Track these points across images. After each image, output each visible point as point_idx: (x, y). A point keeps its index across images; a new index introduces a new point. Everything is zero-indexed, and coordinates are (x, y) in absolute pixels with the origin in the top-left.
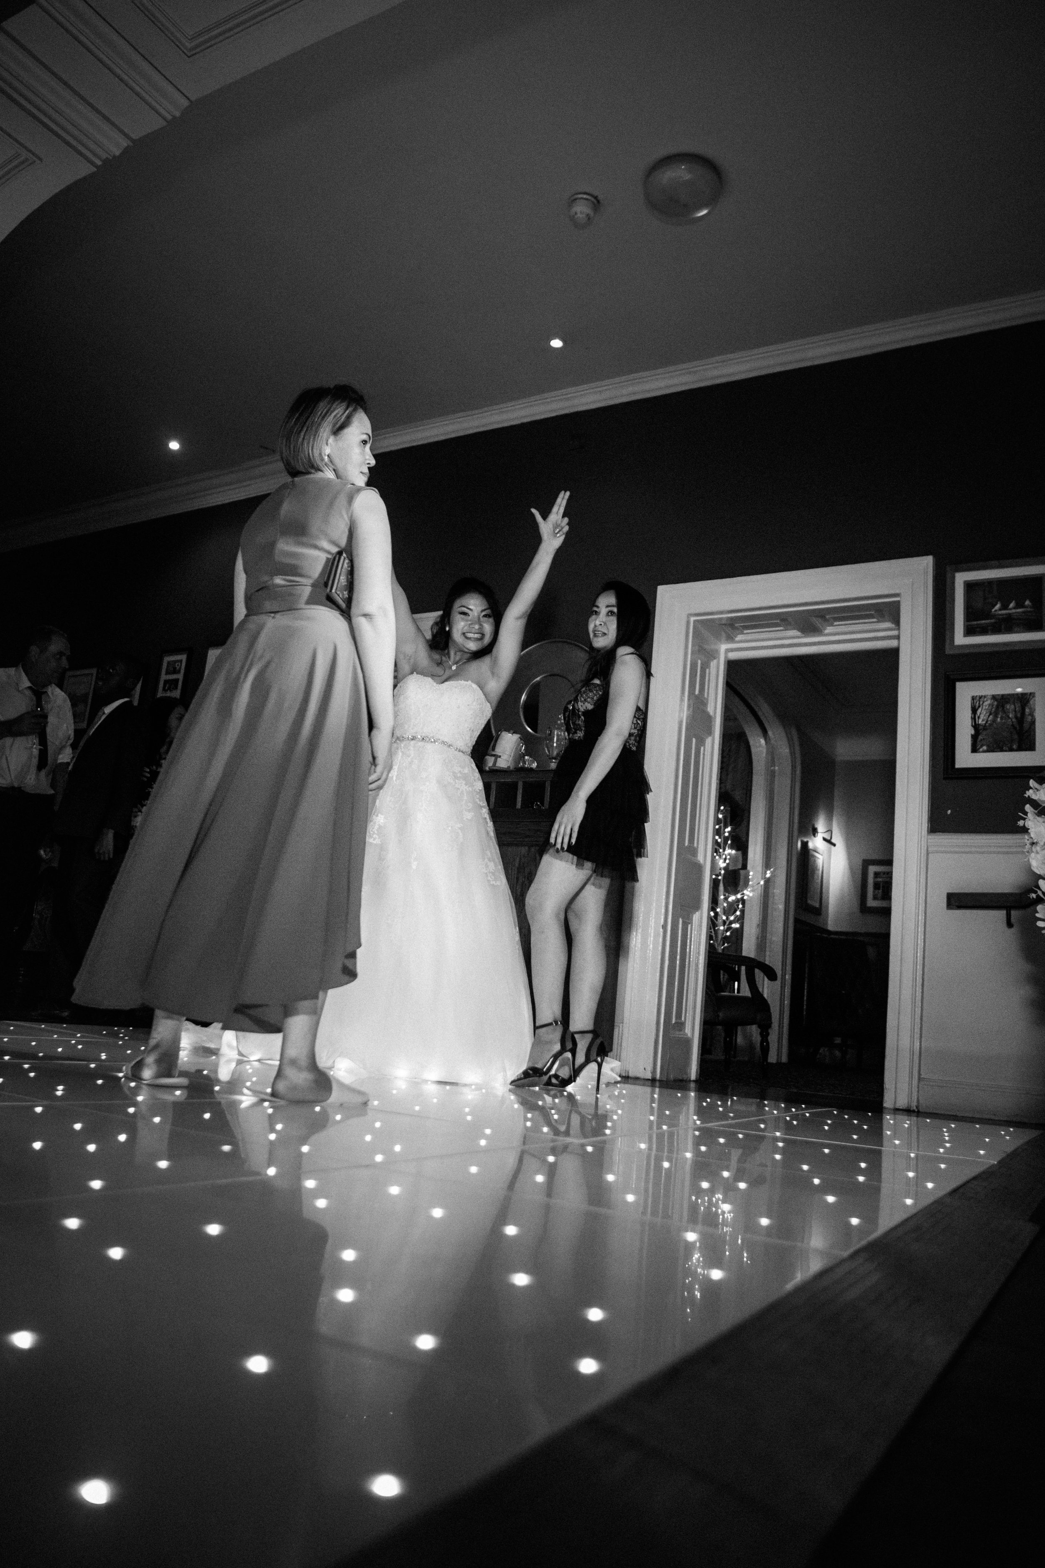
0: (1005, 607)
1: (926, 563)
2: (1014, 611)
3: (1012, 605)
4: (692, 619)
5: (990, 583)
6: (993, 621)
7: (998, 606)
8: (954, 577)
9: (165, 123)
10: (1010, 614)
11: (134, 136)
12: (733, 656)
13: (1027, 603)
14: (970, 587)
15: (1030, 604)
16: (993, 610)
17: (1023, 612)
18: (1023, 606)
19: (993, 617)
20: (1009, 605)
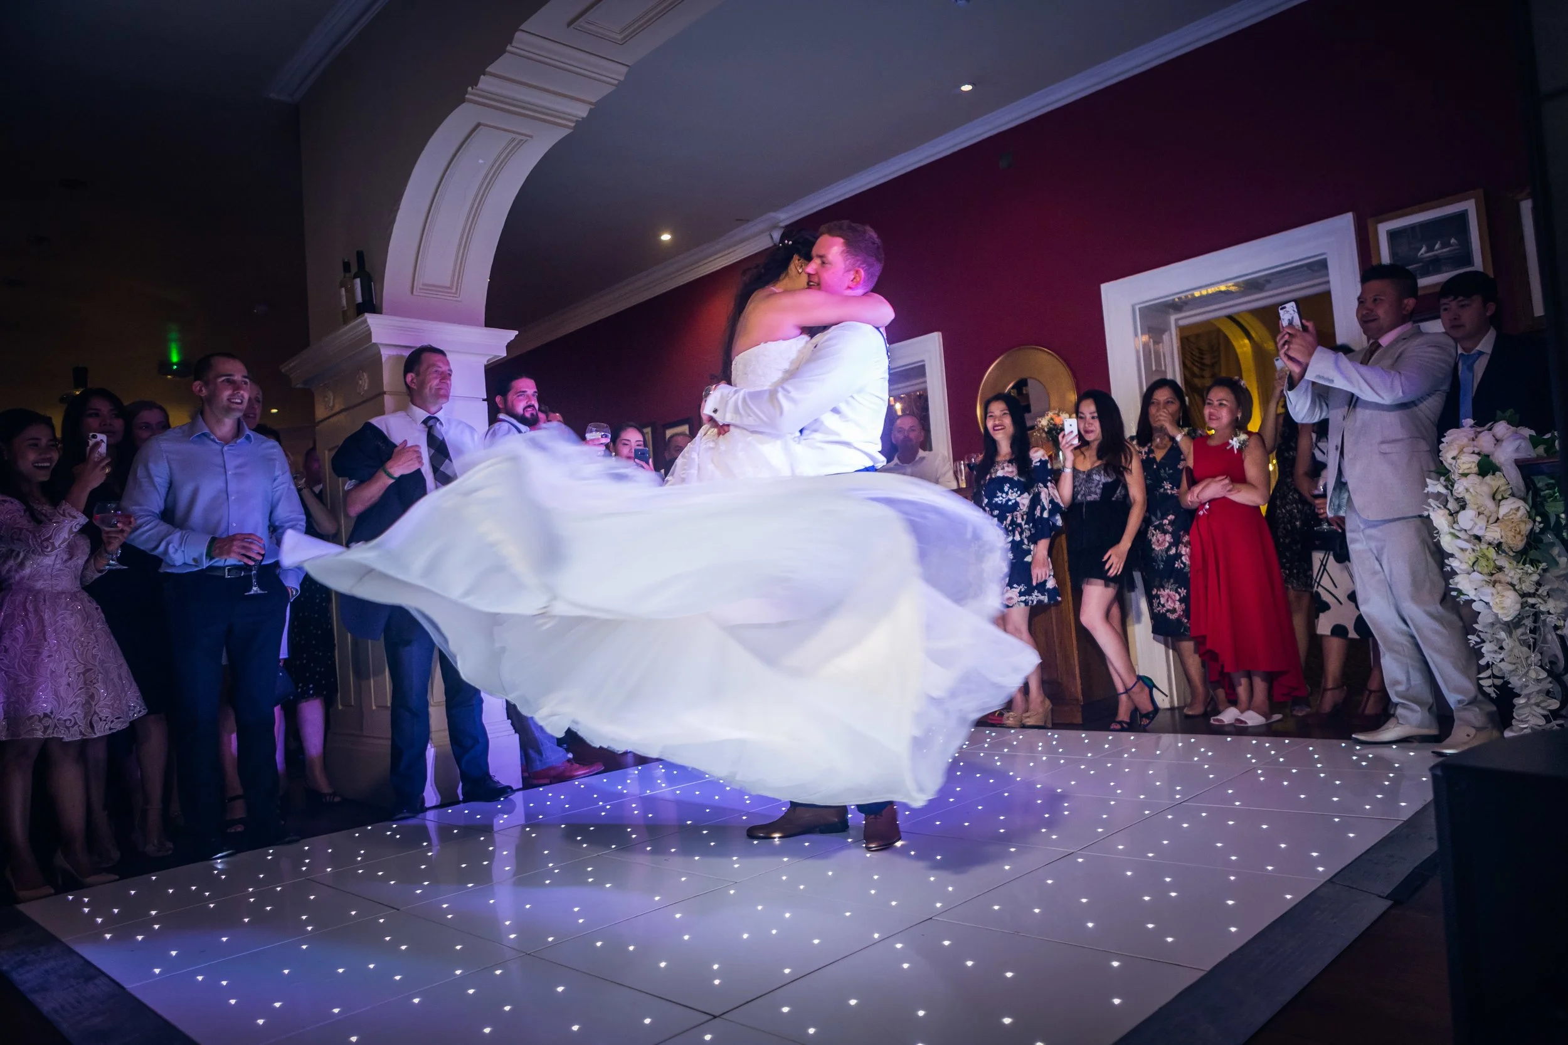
0: (1430, 249)
1: (1346, 222)
2: (1440, 251)
3: (1437, 246)
4: (1137, 308)
5: (1413, 228)
6: (1421, 264)
7: (1424, 250)
8: (1376, 230)
9: (614, 88)
10: (1435, 255)
11: (594, 101)
12: (1182, 323)
13: (1453, 241)
14: (1393, 235)
15: (1455, 241)
16: (1419, 254)
17: (1450, 251)
18: (1449, 245)
19: (1421, 260)
20: (1435, 246)
